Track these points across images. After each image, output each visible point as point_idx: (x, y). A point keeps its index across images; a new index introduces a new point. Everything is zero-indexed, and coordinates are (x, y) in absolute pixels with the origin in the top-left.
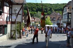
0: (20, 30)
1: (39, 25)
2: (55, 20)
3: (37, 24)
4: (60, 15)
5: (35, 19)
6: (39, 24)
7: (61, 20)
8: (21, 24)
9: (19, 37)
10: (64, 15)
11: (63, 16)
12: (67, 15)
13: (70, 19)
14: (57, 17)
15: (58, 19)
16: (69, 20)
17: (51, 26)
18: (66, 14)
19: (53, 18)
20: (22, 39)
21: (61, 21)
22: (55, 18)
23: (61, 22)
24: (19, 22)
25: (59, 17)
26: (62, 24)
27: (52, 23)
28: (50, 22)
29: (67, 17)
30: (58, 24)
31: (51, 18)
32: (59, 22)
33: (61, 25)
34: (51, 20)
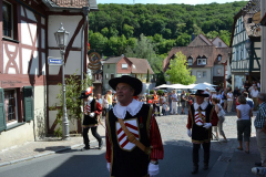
1: (147, 86)
2: (203, 66)
4: (223, 45)
5: (130, 64)
6: (147, 81)
7: (226, 64)
9: (76, 130)
10: (237, 46)
11: (234, 50)
12: (248, 45)
13: (258, 59)
14: (210, 55)
15: (216, 63)
16: (256, 66)
17: (191, 86)
18: (244, 42)
19: (199, 57)
21: (228, 67)
22: (204, 57)
23: (227, 72)
25: (219, 52)
26: (230, 81)
28: (186, 71)
29: (246, 55)
30: (218, 81)
31: (190, 58)
32: (220, 72)
33: (227, 83)
34: (188, 67)
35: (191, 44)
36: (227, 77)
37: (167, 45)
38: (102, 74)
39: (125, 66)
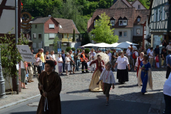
0: (15, 62)
1: (73, 45)
2: (124, 27)
3: (65, 40)
4: (142, 8)
5: (57, 24)
6: (73, 40)
7: (144, 25)
8: (14, 42)
9: (12, 87)
10: (156, 8)
11: (153, 12)
12: (167, 8)
14: (131, 16)
15: (136, 24)
17: (115, 45)
18: (163, 5)
19: (120, 18)
20: (20, 95)
22: (125, 18)
23: (145, 32)
24: (8, 35)
25: (138, 14)
26: (149, 40)
27: (117, 37)
28: (110, 31)
30: (137, 40)
31: (112, 19)
32: (139, 32)
33: (146, 42)
34: (112, 27)
35: (113, 6)
36: (145, 37)
37: (91, 7)
38: (30, 33)
39: (52, 26)
